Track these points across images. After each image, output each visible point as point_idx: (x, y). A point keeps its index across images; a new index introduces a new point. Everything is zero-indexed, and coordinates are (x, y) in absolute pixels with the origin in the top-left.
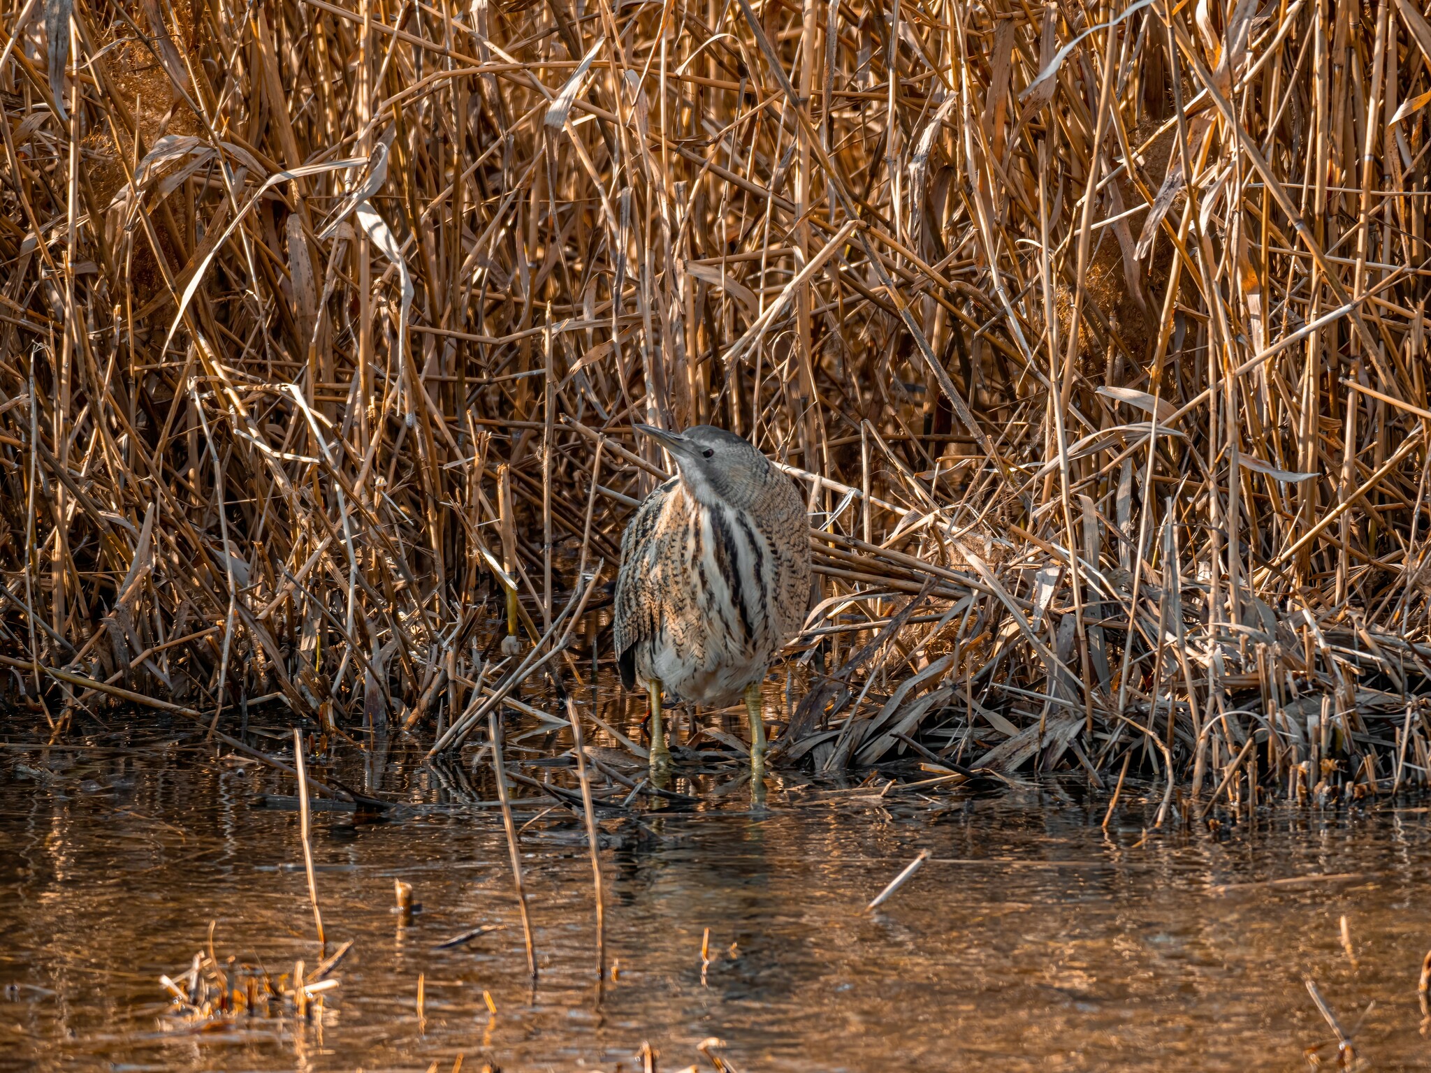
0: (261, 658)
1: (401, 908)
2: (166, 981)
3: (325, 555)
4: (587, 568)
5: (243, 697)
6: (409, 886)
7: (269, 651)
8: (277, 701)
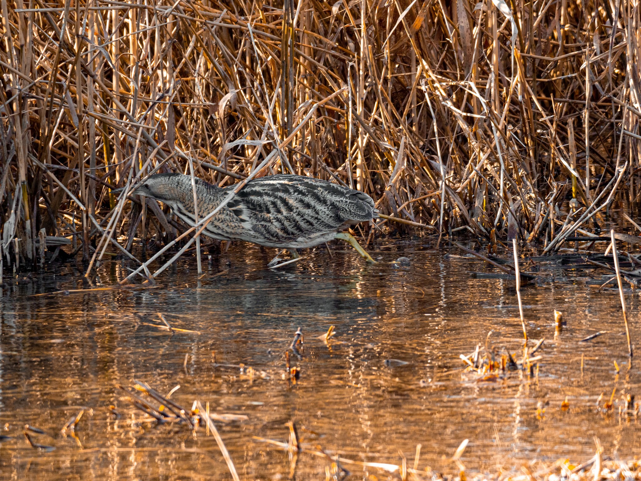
0: (457, 209)
1: (557, 324)
2: (462, 357)
3: (486, 162)
4: (619, 166)
5: (450, 228)
6: (560, 313)
7: (461, 207)
8: (466, 229)
